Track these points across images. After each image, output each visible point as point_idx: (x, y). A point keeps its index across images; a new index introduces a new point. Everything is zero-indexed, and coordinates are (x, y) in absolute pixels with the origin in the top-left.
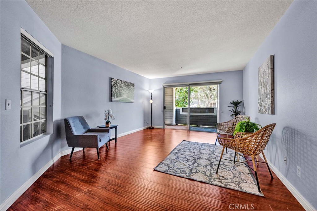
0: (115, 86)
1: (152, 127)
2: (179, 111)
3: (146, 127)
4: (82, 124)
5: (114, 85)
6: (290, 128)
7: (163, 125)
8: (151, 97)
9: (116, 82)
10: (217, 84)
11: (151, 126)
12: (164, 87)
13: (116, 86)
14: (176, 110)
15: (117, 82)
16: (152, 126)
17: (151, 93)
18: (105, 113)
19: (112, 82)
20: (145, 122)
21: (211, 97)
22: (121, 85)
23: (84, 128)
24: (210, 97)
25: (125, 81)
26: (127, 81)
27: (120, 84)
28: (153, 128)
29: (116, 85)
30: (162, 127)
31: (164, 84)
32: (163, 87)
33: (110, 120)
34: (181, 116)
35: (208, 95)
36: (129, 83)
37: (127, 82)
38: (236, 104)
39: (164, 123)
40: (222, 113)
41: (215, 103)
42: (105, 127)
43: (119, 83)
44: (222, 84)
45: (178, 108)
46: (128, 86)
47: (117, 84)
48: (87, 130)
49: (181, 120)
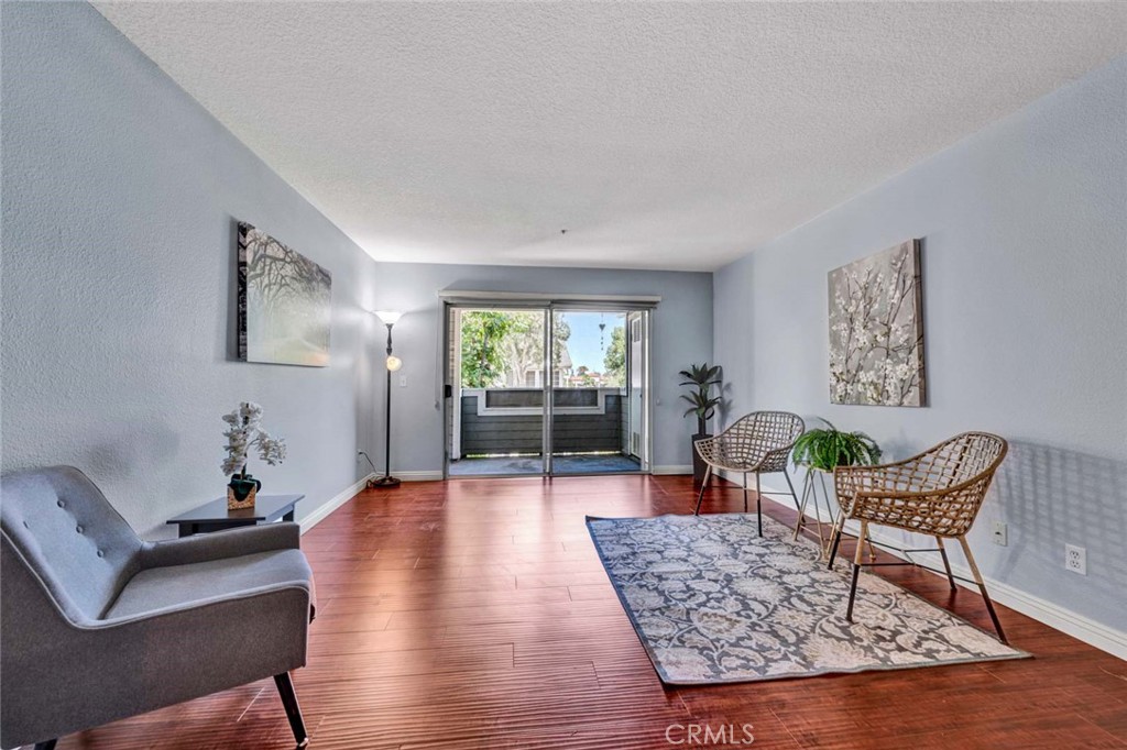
0: (258, 271)
1: (391, 479)
2: (470, 402)
3: (362, 483)
4: (82, 527)
5: (254, 269)
6: (1024, 443)
7: (441, 465)
8: (390, 341)
9: (261, 252)
10: (643, 309)
11: (385, 473)
12: (447, 304)
13: (263, 274)
14: (463, 399)
15: (269, 252)
16: (392, 474)
17: (390, 326)
18: (227, 427)
19: (245, 248)
20: (363, 457)
21: (528, 353)
22: (282, 272)
23: (104, 551)
24: (525, 351)
25: (299, 255)
26: (305, 255)
27: (279, 264)
28: (396, 484)
29: (263, 268)
30: (437, 474)
31: (446, 289)
32: (442, 304)
33: (255, 467)
34: (483, 420)
35: (521, 346)
36: (314, 269)
37: (305, 261)
38: (703, 376)
39: (446, 454)
40: (659, 404)
41: (534, 372)
42: (223, 515)
43: (275, 259)
44: (660, 311)
45: (471, 392)
46: (309, 281)
47: (268, 261)
48: (122, 560)
49: (482, 436)
